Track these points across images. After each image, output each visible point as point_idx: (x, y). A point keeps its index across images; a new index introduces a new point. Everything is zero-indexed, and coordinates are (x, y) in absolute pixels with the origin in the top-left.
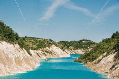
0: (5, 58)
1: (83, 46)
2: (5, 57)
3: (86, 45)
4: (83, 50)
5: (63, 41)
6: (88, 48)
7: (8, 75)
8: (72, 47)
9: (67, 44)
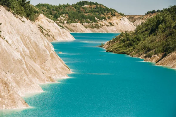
0: (34, 51)
1: (86, 14)
2: (33, 47)
3: (92, 14)
4: (86, 24)
6: (96, 19)
8: (64, 17)
9: (53, 10)
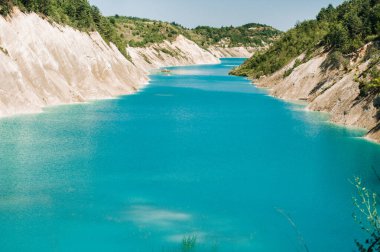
0: (71, 66)
1: (252, 38)
2: (70, 61)
4: (250, 48)
5: (203, 28)
6: (263, 42)
7: (77, 103)
8: (226, 41)
9: (214, 33)
